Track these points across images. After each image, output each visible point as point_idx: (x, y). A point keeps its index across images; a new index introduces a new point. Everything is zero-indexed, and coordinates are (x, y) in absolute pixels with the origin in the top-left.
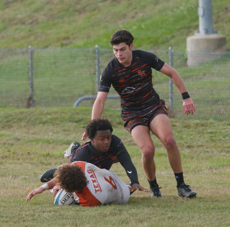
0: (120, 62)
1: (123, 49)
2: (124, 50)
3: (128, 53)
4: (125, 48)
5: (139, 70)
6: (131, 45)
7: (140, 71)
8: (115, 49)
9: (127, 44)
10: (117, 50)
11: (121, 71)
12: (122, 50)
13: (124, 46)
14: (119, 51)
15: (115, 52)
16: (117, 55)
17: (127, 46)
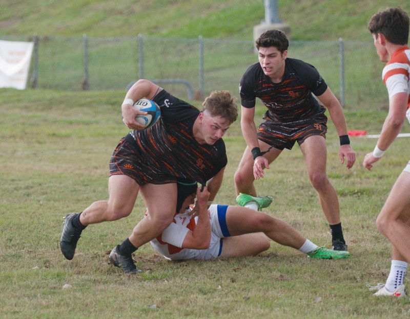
0: (266, 73)
1: (272, 55)
2: (274, 57)
3: (279, 61)
4: (275, 55)
5: (291, 90)
6: (285, 52)
7: (292, 92)
8: (260, 53)
9: (279, 50)
10: (263, 56)
11: (266, 85)
12: (270, 56)
13: (274, 52)
14: (266, 57)
15: (260, 58)
16: (263, 62)
17: (279, 53)
